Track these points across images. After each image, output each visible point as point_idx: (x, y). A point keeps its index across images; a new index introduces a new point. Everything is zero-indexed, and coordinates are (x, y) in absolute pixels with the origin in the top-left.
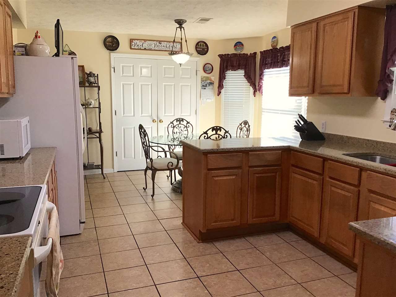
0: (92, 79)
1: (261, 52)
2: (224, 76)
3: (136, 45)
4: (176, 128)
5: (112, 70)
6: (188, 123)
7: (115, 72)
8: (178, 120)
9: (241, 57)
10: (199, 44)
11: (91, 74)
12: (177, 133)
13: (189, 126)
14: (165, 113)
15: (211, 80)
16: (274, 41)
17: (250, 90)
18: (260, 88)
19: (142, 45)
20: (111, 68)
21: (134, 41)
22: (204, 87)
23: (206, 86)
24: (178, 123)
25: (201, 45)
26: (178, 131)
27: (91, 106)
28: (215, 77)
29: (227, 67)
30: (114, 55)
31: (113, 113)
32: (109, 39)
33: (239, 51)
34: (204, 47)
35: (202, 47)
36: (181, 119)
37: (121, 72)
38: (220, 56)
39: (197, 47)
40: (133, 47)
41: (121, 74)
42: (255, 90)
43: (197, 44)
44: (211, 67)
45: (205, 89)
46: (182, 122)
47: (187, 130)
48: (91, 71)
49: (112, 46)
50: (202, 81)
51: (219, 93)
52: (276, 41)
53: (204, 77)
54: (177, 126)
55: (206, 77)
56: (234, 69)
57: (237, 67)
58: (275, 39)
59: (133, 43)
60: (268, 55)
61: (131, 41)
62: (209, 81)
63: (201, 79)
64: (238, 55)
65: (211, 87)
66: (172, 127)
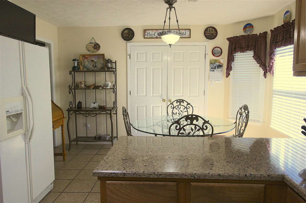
0: (109, 65)
1: (271, 30)
2: (232, 58)
3: (149, 35)
4: (176, 109)
5: (128, 57)
6: (188, 104)
7: (130, 59)
8: (179, 102)
9: (250, 38)
10: (208, 29)
11: (109, 61)
12: (176, 114)
13: (189, 107)
14: (174, 94)
15: (220, 63)
16: (287, 16)
17: (260, 71)
18: (271, 68)
19: (154, 35)
20: (128, 55)
21: (147, 31)
22: (213, 69)
23: (215, 68)
24: (178, 104)
25: (210, 31)
26: (178, 112)
27: (109, 87)
28: (223, 59)
29: (235, 49)
30: (130, 44)
31: (128, 93)
32: (126, 31)
33: (249, 33)
34: (213, 32)
35: (211, 32)
36: (181, 100)
37: (136, 58)
38: (229, 39)
39: (206, 32)
40: (146, 37)
41: (136, 59)
42: (265, 71)
43: (206, 30)
44: (221, 51)
45: (213, 71)
46: (182, 103)
47: (187, 111)
48: (109, 58)
49: (129, 36)
50: (211, 63)
51: (228, 75)
52: (289, 16)
53: (213, 60)
54: (177, 107)
55: (215, 60)
56: (243, 51)
57: (246, 48)
58: (288, 14)
59: (147, 33)
60: (279, 32)
61: (144, 32)
62: (218, 64)
63: (210, 61)
64: (247, 36)
65: (220, 69)
66: (172, 107)
